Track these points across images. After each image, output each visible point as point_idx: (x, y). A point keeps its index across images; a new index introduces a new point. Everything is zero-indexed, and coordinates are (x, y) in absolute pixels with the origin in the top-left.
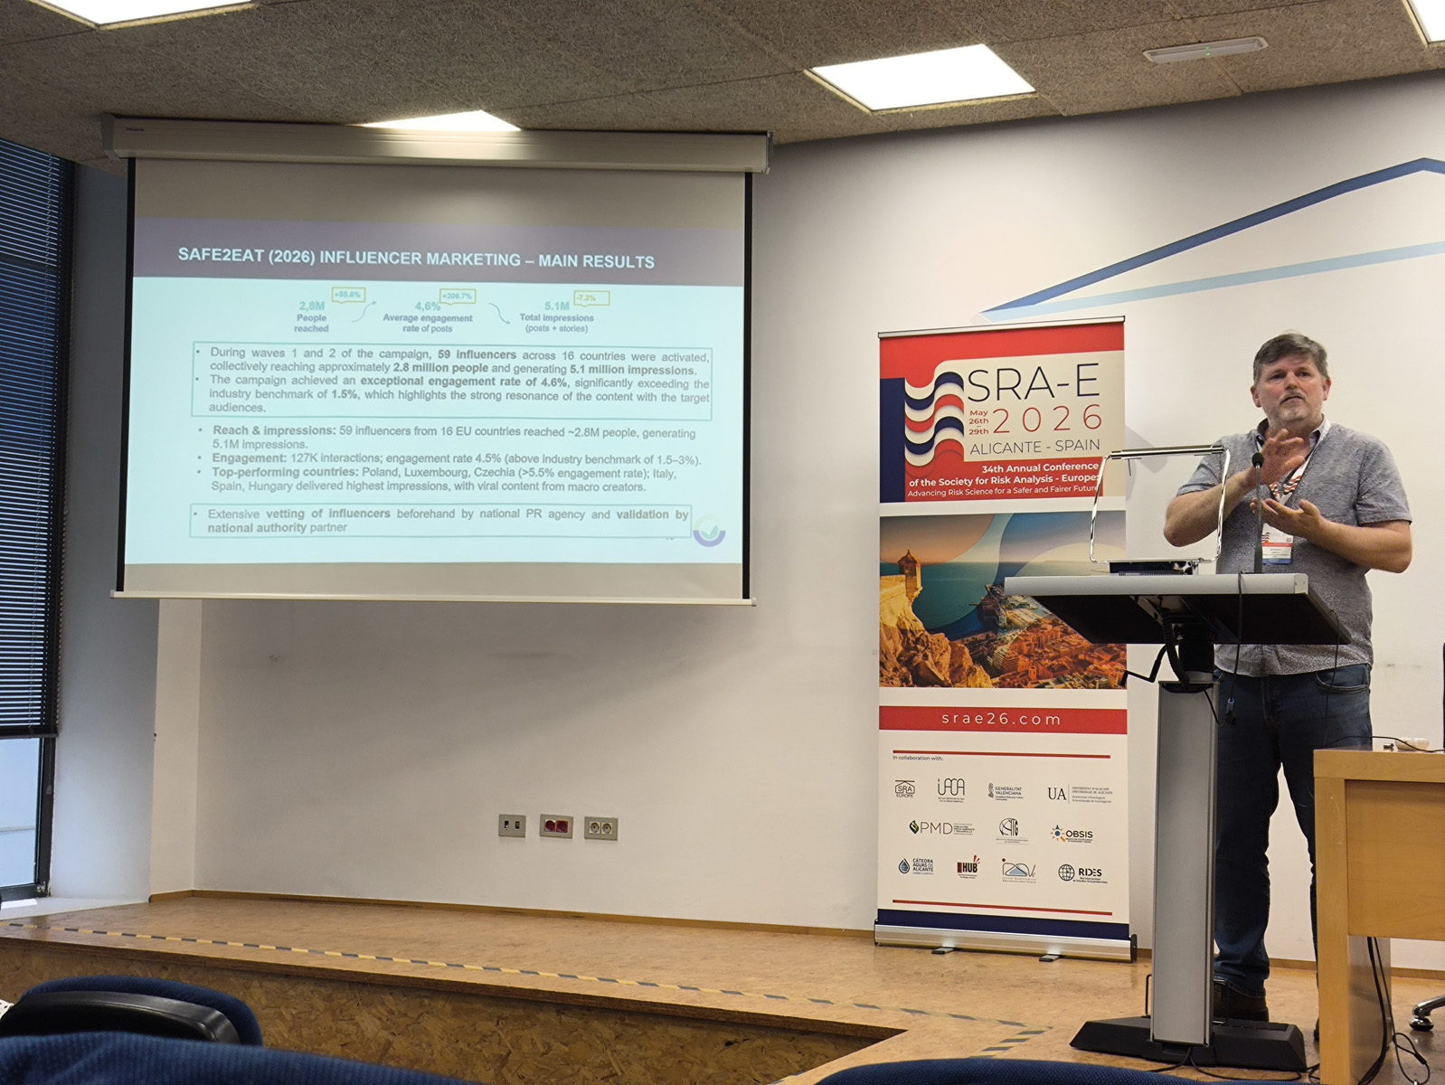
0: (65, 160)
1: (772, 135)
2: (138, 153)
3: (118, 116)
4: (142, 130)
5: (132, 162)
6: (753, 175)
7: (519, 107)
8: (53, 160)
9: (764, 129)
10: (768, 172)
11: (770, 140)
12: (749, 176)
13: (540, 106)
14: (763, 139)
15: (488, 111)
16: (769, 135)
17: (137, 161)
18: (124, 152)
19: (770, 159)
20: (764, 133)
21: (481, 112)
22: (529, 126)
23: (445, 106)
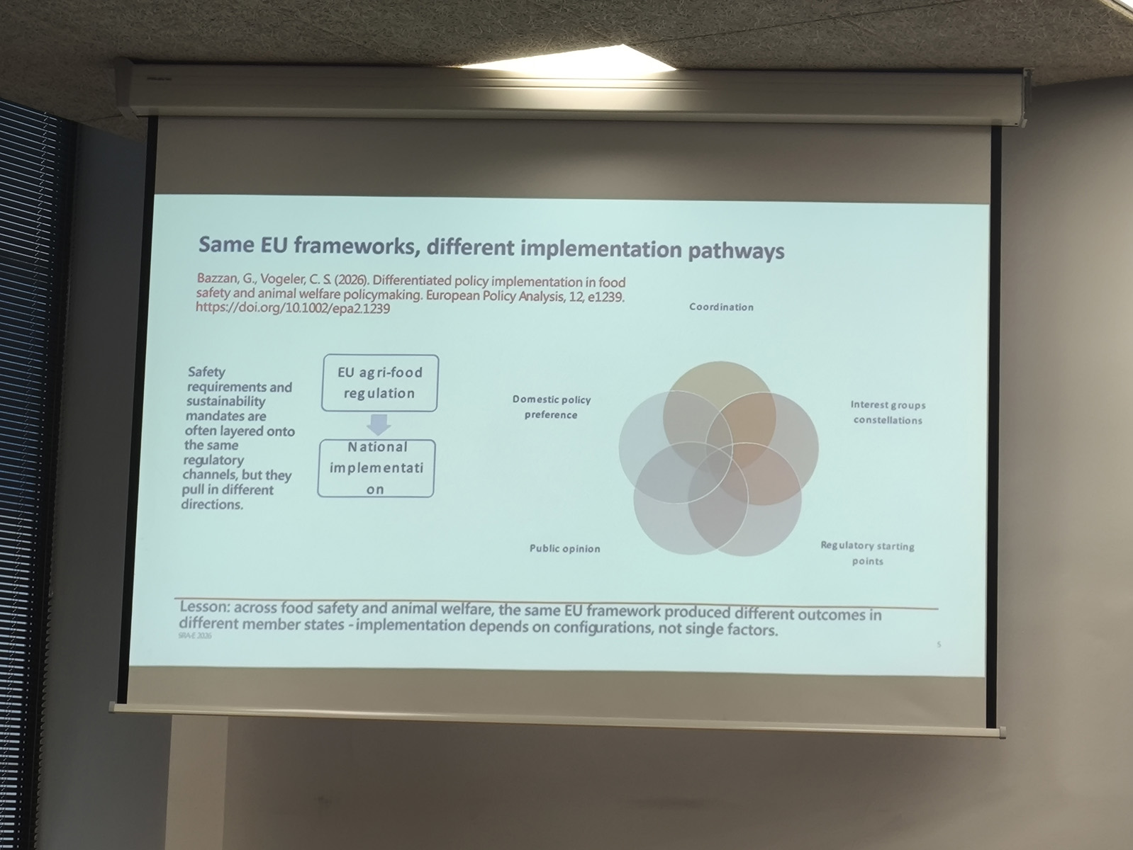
0: (66, 120)
1: (1029, 72)
2: (162, 109)
3: (138, 61)
4: (168, 79)
5: (153, 121)
6: (1003, 128)
7: (676, 39)
8: (49, 121)
9: (1018, 65)
10: (1024, 125)
11: (1027, 80)
12: (996, 131)
13: (704, 37)
14: (1017, 80)
15: (632, 45)
16: (1025, 74)
17: (160, 122)
18: (143, 109)
19: (1028, 107)
20: (1019, 71)
21: (623, 46)
22: (687, 65)
23: (574, 38)
